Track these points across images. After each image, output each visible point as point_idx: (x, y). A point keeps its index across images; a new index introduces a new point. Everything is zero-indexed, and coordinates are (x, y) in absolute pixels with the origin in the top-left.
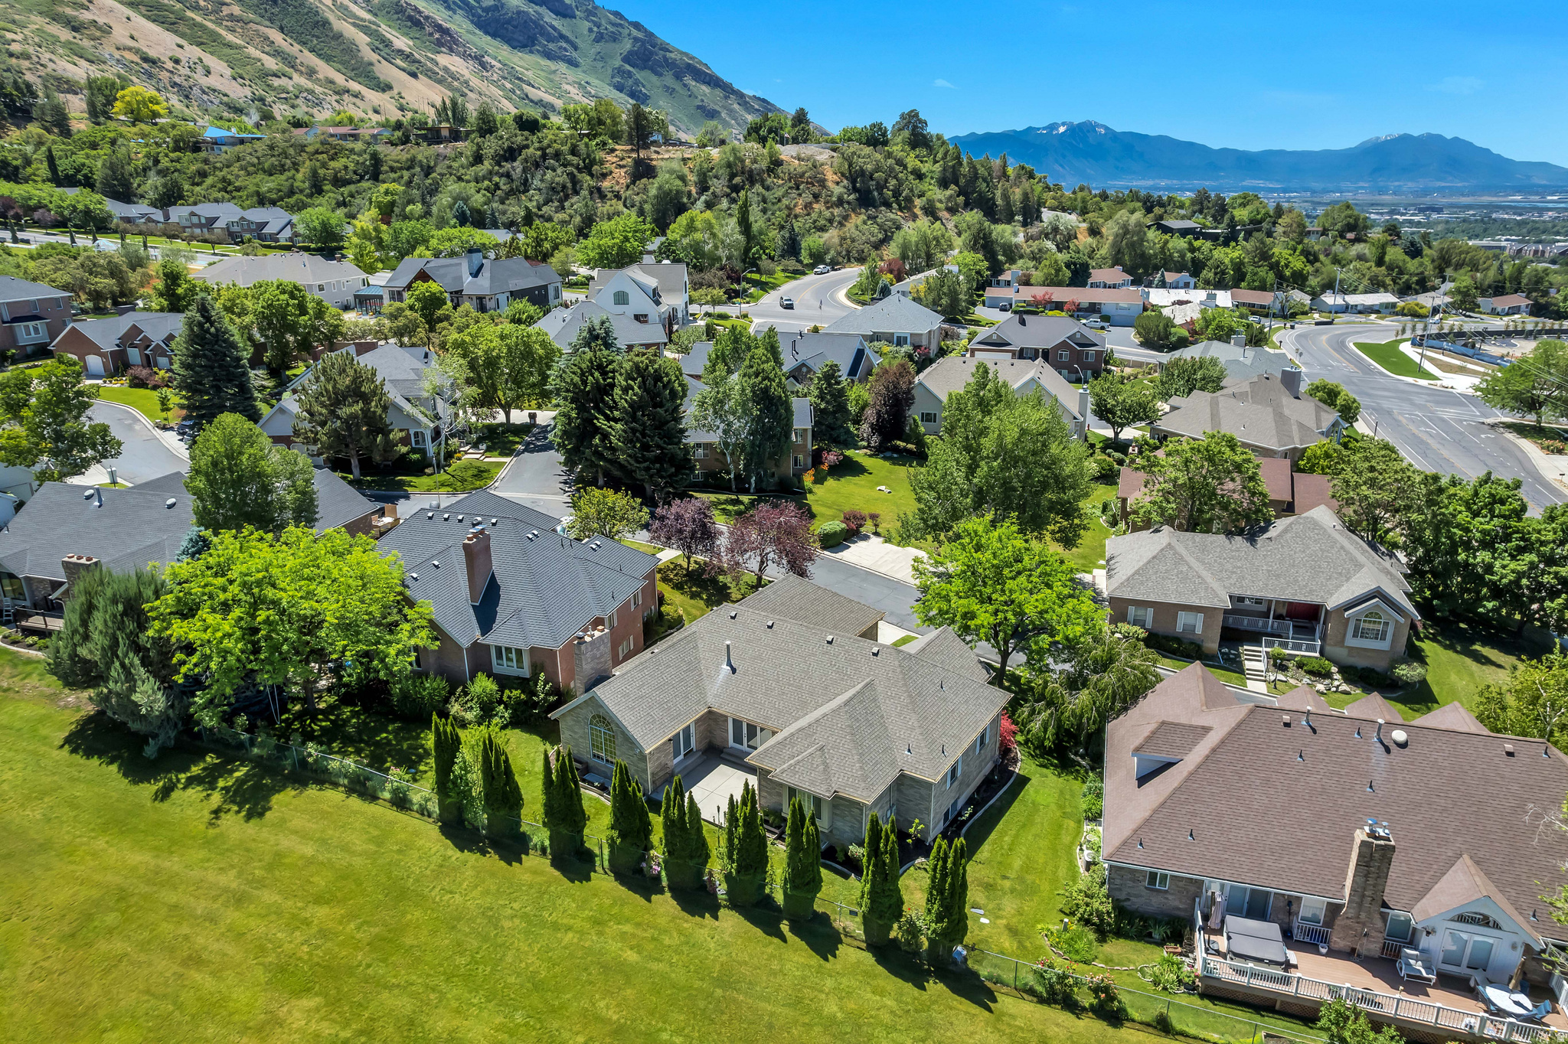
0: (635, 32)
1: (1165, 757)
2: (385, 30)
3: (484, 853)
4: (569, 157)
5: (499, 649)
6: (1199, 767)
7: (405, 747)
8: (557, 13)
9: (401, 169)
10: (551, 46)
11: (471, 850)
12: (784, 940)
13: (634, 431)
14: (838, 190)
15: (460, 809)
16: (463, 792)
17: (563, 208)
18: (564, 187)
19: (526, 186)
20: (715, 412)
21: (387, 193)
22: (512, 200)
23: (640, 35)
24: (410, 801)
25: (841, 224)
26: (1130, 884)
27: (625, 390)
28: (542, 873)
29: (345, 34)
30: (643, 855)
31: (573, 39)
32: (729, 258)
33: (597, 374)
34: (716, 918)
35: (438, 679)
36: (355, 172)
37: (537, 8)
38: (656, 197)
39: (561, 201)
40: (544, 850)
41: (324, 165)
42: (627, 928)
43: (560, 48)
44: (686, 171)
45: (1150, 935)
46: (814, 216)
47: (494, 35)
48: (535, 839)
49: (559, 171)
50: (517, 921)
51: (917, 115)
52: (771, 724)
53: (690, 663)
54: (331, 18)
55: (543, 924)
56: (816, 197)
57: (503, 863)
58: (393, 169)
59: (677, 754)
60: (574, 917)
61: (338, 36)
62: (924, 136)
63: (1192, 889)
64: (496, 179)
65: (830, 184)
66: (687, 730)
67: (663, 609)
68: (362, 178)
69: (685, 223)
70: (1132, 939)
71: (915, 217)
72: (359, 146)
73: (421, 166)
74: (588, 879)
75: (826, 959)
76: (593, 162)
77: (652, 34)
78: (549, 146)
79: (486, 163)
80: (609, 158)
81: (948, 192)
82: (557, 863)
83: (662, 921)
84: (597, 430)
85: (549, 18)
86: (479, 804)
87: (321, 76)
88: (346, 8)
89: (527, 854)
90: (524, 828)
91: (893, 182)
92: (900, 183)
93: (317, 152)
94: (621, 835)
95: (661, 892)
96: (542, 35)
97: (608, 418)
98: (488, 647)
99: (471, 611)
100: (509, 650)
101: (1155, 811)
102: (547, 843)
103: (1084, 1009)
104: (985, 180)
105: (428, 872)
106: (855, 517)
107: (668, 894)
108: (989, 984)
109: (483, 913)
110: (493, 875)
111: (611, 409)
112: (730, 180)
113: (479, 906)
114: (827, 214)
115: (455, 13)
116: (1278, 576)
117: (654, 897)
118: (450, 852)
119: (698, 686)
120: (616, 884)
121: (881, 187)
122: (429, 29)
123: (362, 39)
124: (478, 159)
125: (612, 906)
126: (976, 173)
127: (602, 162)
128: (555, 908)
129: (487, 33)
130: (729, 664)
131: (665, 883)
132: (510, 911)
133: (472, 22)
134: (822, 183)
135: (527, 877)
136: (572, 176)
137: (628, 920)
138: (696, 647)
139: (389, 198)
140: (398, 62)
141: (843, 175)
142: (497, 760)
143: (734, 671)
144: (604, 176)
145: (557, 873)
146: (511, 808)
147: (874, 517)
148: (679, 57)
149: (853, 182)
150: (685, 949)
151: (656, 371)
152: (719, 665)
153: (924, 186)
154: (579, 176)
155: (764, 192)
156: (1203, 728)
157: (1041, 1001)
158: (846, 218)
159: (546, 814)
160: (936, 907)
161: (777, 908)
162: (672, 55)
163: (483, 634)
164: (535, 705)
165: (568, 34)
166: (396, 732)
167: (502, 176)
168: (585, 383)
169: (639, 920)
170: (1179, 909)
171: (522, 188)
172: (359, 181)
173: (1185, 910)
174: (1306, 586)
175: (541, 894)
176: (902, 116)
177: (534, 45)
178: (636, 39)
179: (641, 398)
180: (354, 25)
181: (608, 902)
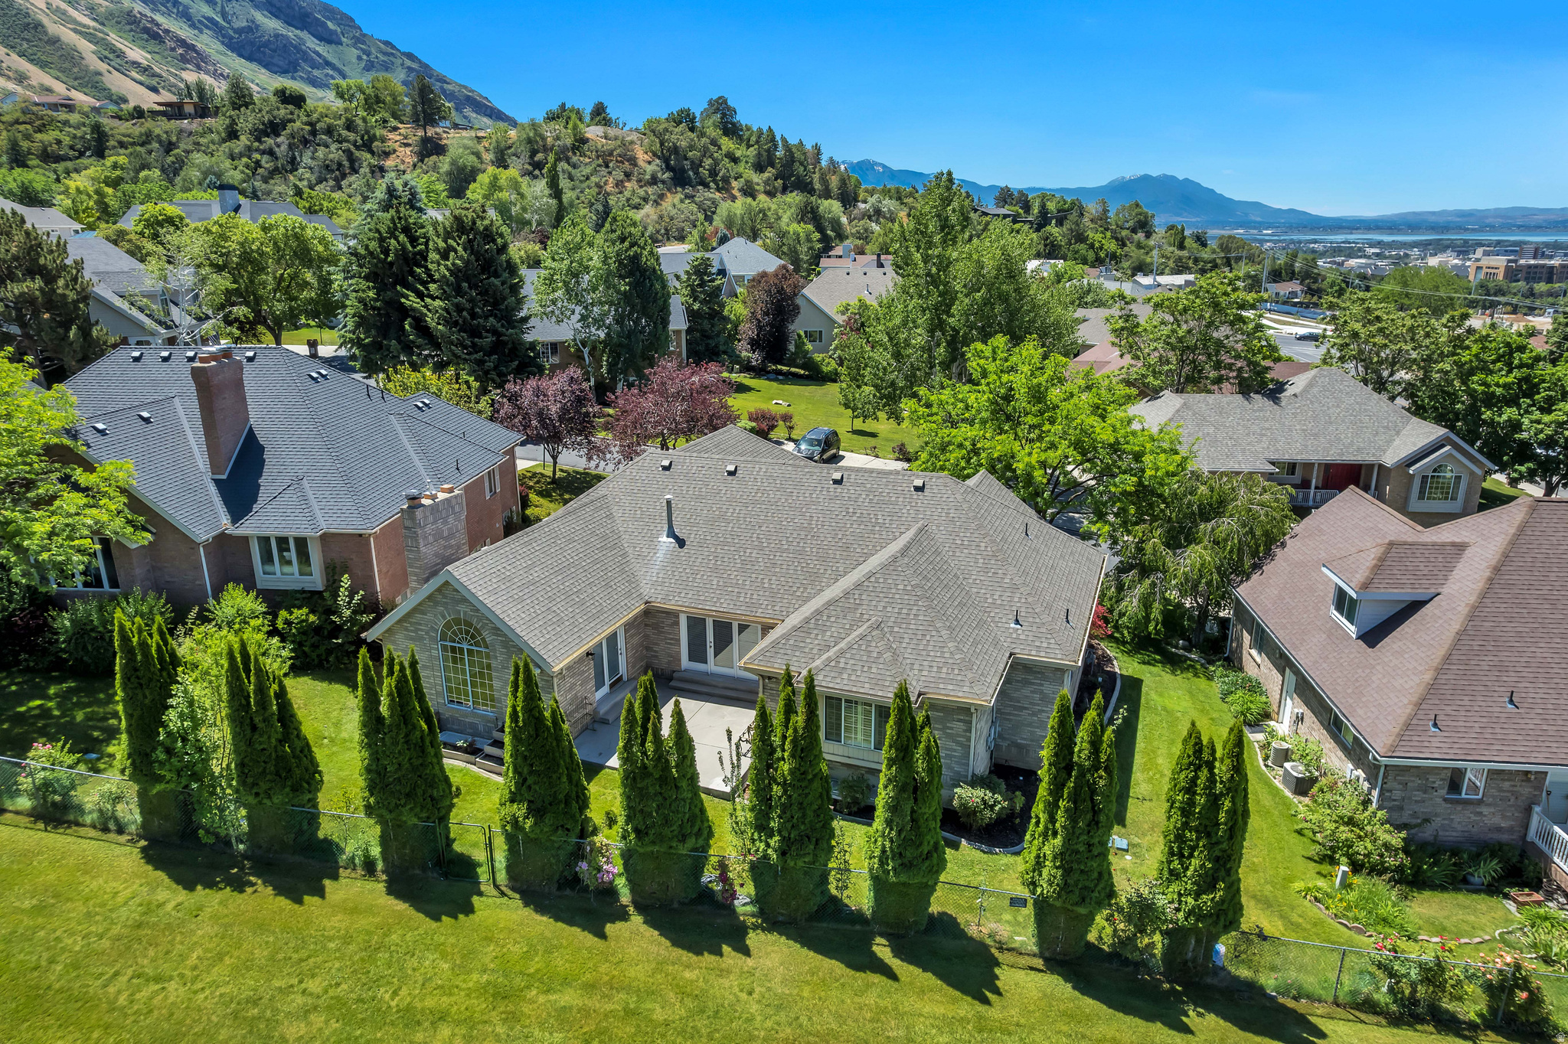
0: (408, 63)
1: (1407, 593)
2: (113, 38)
3: (239, 885)
4: (344, 133)
5: (264, 541)
6: (1483, 596)
7: (80, 716)
8: (321, 39)
9: (133, 144)
10: (316, 73)
11: (210, 885)
12: (892, 975)
13: (459, 309)
14: (650, 169)
15: (188, 807)
16: (191, 765)
17: (340, 188)
18: (340, 165)
19: (293, 164)
20: (568, 291)
21: (115, 166)
22: (277, 179)
23: (414, 66)
24: (80, 809)
25: (656, 203)
26: (1418, 795)
27: (445, 256)
28: (370, 910)
29: (64, 38)
30: (580, 847)
31: (341, 66)
32: (539, 223)
33: (402, 237)
34: (746, 952)
35: (151, 599)
36: (72, 148)
37: (298, 32)
38: (449, 173)
39: (338, 181)
40: (369, 867)
41: (27, 137)
42: (569, 998)
43: (327, 75)
44: (480, 148)
45: (1465, 881)
46: (627, 194)
47: (250, 58)
48: (350, 848)
49: (334, 147)
50: (318, 1020)
51: (725, 102)
52: (763, 614)
53: (605, 538)
54: (45, 21)
55: (379, 1016)
56: (628, 175)
57: (283, 902)
58: (122, 145)
59: (599, 684)
60: (446, 990)
61: (55, 41)
62: (734, 124)
63: (1526, 790)
64: (257, 156)
65: (641, 163)
66: (612, 639)
67: (528, 512)
68: (81, 154)
69: (487, 180)
70: (1443, 888)
71: (734, 198)
72: (74, 118)
73: (160, 142)
74: (469, 910)
75: (986, 1001)
76: (373, 138)
77: (426, 66)
78: (319, 120)
79: (242, 138)
80: (391, 136)
81: (766, 175)
82: (400, 886)
83: (638, 973)
84: (405, 312)
85: (312, 43)
86: (228, 791)
87: (34, 83)
88: (64, 13)
89: (335, 877)
90: (327, 829)
91: (708, 162)
92: (716, 162)
93: (17, 122)
94: (536, 811)
95: (623, 916)
96: (305, 61)
97: (420, 295)
98: (245, 539)
99: (213, 489)
100: (282, 541)
101: (1439, 671)
102: (376, 851)
103: (1472, 1026)
104: (801, 164)
105: (105, 943)
106: (763, 417)
107: (637, 919)
108: (1290, 1003)
109: (235, 1015)
110: (261, 927)
111: (424, 283)
112: (532, 156)
113: (226, 1000)
114: (641, 192)
115: (201, 32)
116: (1316, 435)
117: (609, 928)
118: (162, 895)
119: (623, 571)
120: (528, 913)
121: (696, 166)
122: (170, 44)
123: (85, 47)
124: (232, 134)
125: (527, 956)
126: (792, 154)
127: (383, 140)
128: (404, 979)
129: (241, 55)
130: (671, 533)
131: (625, 897)
132: (300, 1000)
133: (223, 43)
134: (633, 161)
135: (337, 922)
136: (349, 154)
137: (566, 982)
138: (610, 516)
139: (118, 173)
140: (134, 74)
141: (655, 154)
142: (261, 690)
143: (681, 543)
144: (387, 154)
145: (401, 906)
146: (296, 789)
147: (787, 418)
148: (457, 89)
149: (666, 161)
150: (701, 1023)
151: (486, 228)
152: (653, 539)
153: (741, 168)
154: (357, 153)
155: (570, 169)
156: (1454, 544)
157: (1395, 1021)
158: (662, 196)
159: (371, 788)
160: (1195, 863)
161: (858, 917)
162: (450, 87)
163: (235, 520)
164: (337, 630)
165: (335, 61)
166: (64, 697)
167: (263, 153)
168: (386, 252)
169: (588, 977)
170: (1499, 829)
171: (289, 167)
172: (77, 158)
173: (1511, 830)
174: (1352, 444)
175: (372, 951)
176: (710, 103)
177: (296, 71)
178: (410, 69)
179: (467, 263)
180: (75, 31)
181: (517, 950)
